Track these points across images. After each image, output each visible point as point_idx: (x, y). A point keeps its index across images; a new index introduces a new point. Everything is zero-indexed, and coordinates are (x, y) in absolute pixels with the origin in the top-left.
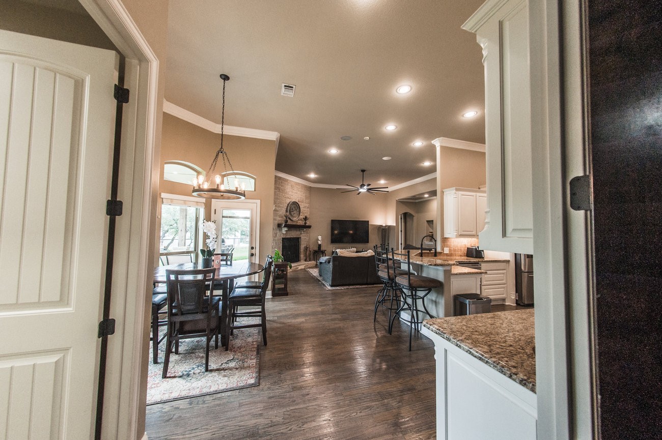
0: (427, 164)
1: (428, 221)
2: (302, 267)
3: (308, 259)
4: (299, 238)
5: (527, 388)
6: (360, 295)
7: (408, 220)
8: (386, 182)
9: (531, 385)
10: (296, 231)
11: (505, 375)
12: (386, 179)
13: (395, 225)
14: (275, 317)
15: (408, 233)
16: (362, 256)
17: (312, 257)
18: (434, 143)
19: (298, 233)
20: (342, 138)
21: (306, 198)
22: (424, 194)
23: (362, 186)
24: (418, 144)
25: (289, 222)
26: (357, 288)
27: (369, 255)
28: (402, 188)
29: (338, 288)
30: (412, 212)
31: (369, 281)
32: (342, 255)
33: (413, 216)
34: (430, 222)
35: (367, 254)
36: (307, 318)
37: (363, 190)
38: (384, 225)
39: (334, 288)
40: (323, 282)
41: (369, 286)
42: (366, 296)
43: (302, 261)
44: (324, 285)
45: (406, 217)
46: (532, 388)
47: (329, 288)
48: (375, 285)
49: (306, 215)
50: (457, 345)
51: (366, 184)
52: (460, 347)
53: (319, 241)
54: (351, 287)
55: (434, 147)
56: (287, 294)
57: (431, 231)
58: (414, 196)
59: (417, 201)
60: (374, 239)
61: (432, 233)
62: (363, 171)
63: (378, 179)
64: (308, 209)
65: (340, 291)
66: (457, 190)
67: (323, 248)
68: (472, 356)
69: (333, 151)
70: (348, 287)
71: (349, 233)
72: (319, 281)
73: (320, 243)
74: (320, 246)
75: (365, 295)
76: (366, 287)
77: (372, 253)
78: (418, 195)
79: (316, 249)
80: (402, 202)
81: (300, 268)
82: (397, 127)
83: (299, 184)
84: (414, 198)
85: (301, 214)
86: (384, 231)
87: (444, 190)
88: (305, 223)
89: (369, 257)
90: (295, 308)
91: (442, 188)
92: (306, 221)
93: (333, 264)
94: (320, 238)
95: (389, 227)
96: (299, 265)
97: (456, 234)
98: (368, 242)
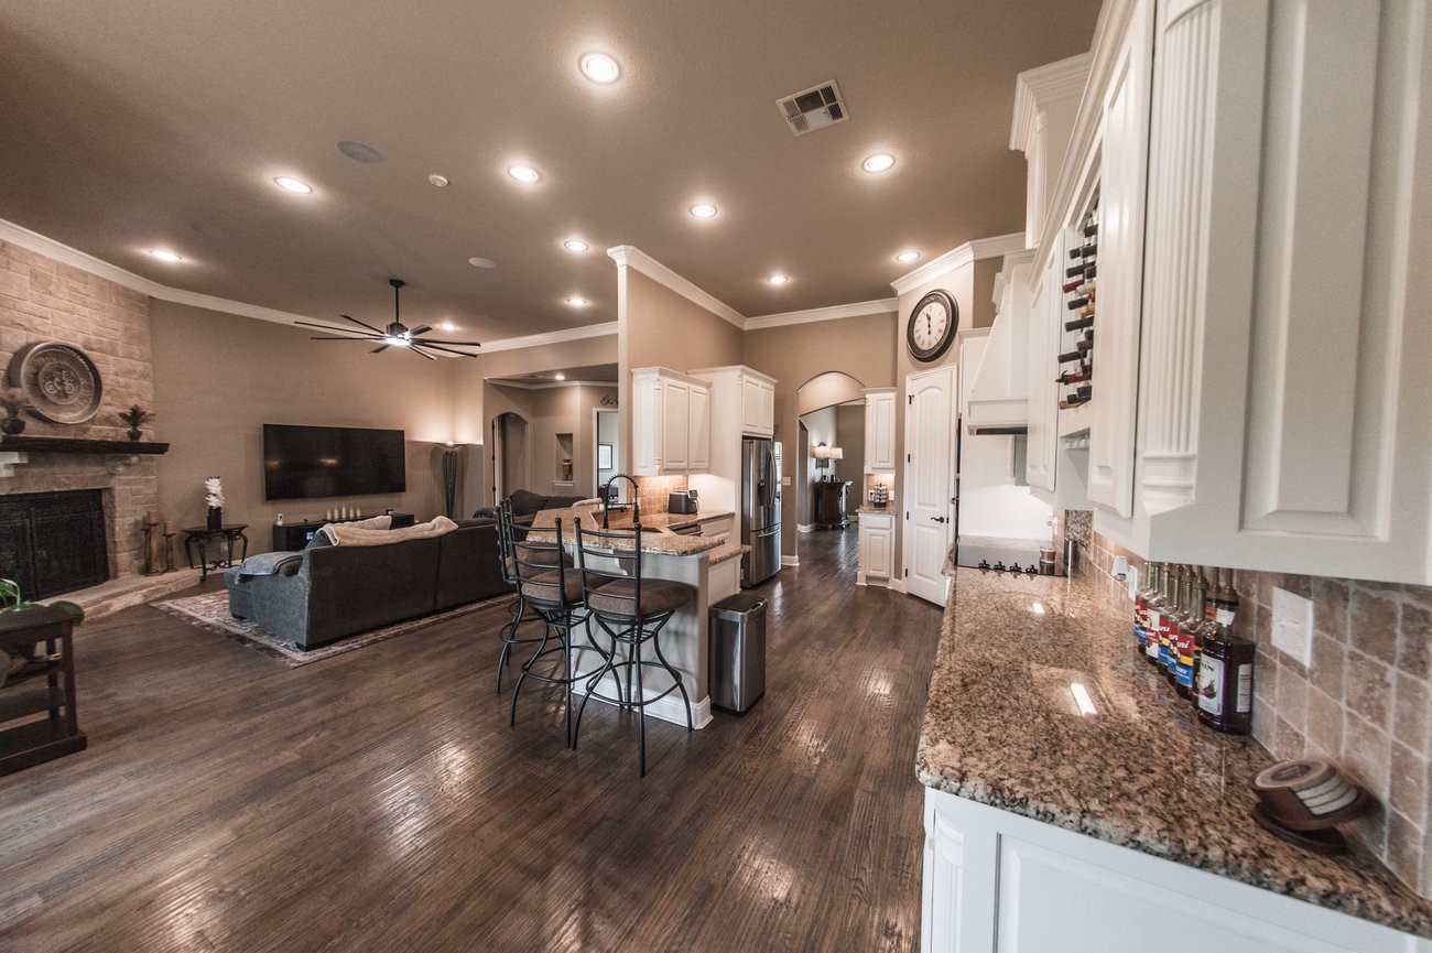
0: (577, 302)
1: (559, 436)
2: (135, 599)
3: (156, 566)
4: (99, 492)
5: (1345, 912)
6: (426, 654)
7: (510, 429)
8: (458, 328)
9: (1356, 902)
10: (81, 463)
11: (1269, 888)
12: (458, 321)
13: (481, 442)
14: (26, 895)
15: (510, 464)
16: (419, 535)
17: (177, 554)
18: (613, 256)
19: (100, 471)
20: (342, 146)
21: (132, 338)
22: (552, 372)
23: (396, 328)
24: (576, 245)
25: (32, 429)
26: (406, 632)
27: (440, 531)
28: (507, 351)
29: (336, 648)
30: (524, 415)
31: (442, 601)
32: (348, 542)
33: (526, 423)
34: (566, 438)
35: (434, 528)
36: (240, 821)
37: (401, 342)
38: (450, 443)
39: (319, 653)
40: (265, 640)
41: (442, 616)
42: (446, 651)
43: (124, 576)
44: (272, 652)
45: (504, 425)
46: (1361, 909)
47: (300, 657)
48: (458, 611)
49: (132, 402)
50: (1083, 831)
51: (411, 326)
52: (1095, 834)
53: (212, 498)
54: (383, 633)
55: (611, 265)
56: (79, 745)
57: (567, 457)
58: (532, 375)
59: (533, 387)
60: (421, 480)
61: (568, 461)
62: (397, 284)
63: (439, 320)
64: (146, 383)
65: (350, 657)
66: (662, 373)
67: (229, 521)
68: (1151, 857)
69: (293, 186)
70: (371, 636)
71: (322, 466)
72: (242, 639)
73: (214, 502)
74: (215, 514)
75: (442, 648)
76: (434, 623)
77: (447, 525)
78: (541, 373)
79: (200, 522)
80: (497, 387)
81: (118, 605)
82: (541, 177)
83: (83, 276)
84: (531, 379)
85: (105, 398)
86: (452, 461)
87: (634, 370)
88: (135, 435)
89: (441, 537)
90: (155, 795)
91: (632, 365)
92: (135, 425)
93: (313, 577)
94: (214, 485)
95: (465, 447)
96: (113, 596)
97: (658, 467)
98: (404, 491)
